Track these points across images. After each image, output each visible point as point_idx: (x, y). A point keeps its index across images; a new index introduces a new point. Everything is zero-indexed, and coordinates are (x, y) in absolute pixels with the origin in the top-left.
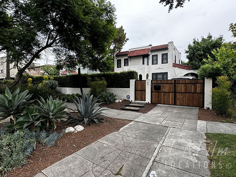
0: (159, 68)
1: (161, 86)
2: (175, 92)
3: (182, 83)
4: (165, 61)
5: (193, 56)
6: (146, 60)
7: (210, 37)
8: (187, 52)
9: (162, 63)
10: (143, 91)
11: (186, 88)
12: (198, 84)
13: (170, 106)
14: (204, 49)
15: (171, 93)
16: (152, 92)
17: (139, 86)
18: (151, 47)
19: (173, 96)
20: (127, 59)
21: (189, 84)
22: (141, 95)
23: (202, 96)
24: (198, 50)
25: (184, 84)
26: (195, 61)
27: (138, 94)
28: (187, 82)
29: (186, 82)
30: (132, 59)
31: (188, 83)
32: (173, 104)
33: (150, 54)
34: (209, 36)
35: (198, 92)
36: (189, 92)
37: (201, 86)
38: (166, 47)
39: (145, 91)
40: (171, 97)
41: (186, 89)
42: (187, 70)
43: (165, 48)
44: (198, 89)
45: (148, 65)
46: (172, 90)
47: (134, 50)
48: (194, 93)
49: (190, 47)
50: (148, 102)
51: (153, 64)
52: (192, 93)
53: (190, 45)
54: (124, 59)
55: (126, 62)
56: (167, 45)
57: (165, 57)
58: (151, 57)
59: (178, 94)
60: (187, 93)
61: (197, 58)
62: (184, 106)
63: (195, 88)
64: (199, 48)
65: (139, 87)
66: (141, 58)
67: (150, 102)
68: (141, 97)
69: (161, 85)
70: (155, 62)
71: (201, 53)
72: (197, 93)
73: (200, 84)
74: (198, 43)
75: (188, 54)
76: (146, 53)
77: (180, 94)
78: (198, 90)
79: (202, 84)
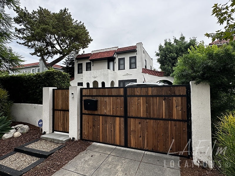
0: (127, 74)
2: (126, 117)
3: (140, 96)
4: (133, 66)
5: (165, 59)
6: (111, 64)
7: (183, 38)
8: (158, 55)
9: (130, 68)
10: (65, 110)
11: (150, 106)
12: (174, 98)
13: (118, 147)
14: (177, 51)
15: (118, 119)
16: (82, 114)
17: (60, 100)
18: (117, 48)
19: (123, 126)
20: (90, 63)
21: (155, 98)
22: (64, 119)
23: (185, 129)
24: (171, 52)
25: (145, 98)
26: (167, 65)
28: (150, 93)
29: (147, 92)
30: (95, 63)
31: (152, 96)
32: (123, 144)
33: (116, 57)
34: (181, 37)
35: (175, 117)
36: (156, 117)
37: (182, 103)
38: (134, 49)
40: (117, 127)
41: (148, 110)
42: (158, 76)
43: (132, 50)
44: (175, 109)
45: (114, 70)
46: (120, 111)
47: (97, 52)
48: (168, 120)
49: (160, 47)
50: (73, 138)
51: (119, 69)
52: (162, 119)
53: (161, 46)
54: (86, 63)
55: (89, 66)
56: (135, 47)
57: (133, 61)
58: (117, 61)
59: (132, 120)
60: (150, 119)
61: (170, 62)
62: (145, 150)
63: (170, 108)
64: (171, 50)
65: (60, 103)
66: (106, 61)
68: (64, 124)
69: (99, 99)
70: (122, 67)
71: (174, 56)
72: (174, 120)
73: (180, 98)
74: (170, 43)
75: (159, 57)
76: (111, 55)
77: (137, 121)
78: (177, 113)
79: (185, 99)
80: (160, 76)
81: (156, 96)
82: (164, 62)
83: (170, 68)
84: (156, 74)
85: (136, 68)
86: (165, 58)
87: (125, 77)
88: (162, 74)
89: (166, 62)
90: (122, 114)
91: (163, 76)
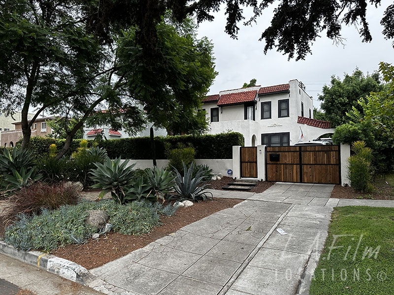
0: (275, 125)
1: (279, 155)
2: (301, 164)
4: (284, 113)
5: (332, 105)
6: (250, 110)
7: (358, 73)
8: (321, 98)
9: (280, 116)
10: (254, 162)
11: (317, 158)
12: (332, 152)
13: (295, 184)
14: (349, 94)
15: (295, 166)
16: (266, 164)
18: (260, 88)
19: (299, 170)
20: (217, 109)
21: (320, 153)
22: (250, 169)
23: (338, 169)
24: (340, 96)
25: (313, 152)
26: (335, 113)
27: (245, 168)
29: (315, 149)
30: (224, 109)
31: (318, 151)
32: (299, 181)
33: (258, 100)
35: (332, 163)
36: (320, 163)
37: (336, 155)
38: (286, 89)
39: (256, 162)
40: (295, 171)
41: (315, 160)
42: (322, 128)
43: (283, 90)
44: (332, 158)
45: (254, 120)
46: (297, 161)
47: (228, 93)
48: (328, 165)
49: (325, 89)
50: (262, 180)
51: (262, 118)
52: (324, 164)
53: (326, 87)
54: (211, 109)
55: (215, 113)
56: (288, 86)
57: (284, 106)
58: (259, 106)
59: (305, 166)
60: (317, 164)
61: (339, 109)
62: (314, 183)
63: (329, 158)
64: (340, 93)
65: (247, 157)
66: (241, 107)
67: (264, 180)
68: (250, 172)
69: (281, 153)
70: (266, 114)
71: (345, 101)
72: (331, 164)
73: (335, 152)
74: (339, 83)
75: (323, 102)
76: (250, 99)
77: (309, 166)
78: (333, 161)
79: (337, 152)
80: (325, 128)
81: (321, 151)
82: (331, 109)
83: (339, 117)
84: (318, 125)
85: (288, 116)
86: (332, 103)
87: (271, 129)
88: (328, 124)
89: (334, 110)
90: (298, 162)
91: (329, 128)
